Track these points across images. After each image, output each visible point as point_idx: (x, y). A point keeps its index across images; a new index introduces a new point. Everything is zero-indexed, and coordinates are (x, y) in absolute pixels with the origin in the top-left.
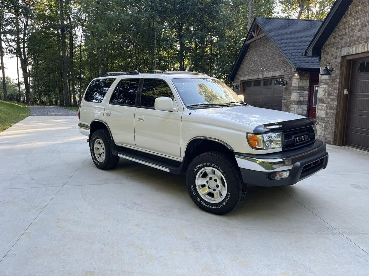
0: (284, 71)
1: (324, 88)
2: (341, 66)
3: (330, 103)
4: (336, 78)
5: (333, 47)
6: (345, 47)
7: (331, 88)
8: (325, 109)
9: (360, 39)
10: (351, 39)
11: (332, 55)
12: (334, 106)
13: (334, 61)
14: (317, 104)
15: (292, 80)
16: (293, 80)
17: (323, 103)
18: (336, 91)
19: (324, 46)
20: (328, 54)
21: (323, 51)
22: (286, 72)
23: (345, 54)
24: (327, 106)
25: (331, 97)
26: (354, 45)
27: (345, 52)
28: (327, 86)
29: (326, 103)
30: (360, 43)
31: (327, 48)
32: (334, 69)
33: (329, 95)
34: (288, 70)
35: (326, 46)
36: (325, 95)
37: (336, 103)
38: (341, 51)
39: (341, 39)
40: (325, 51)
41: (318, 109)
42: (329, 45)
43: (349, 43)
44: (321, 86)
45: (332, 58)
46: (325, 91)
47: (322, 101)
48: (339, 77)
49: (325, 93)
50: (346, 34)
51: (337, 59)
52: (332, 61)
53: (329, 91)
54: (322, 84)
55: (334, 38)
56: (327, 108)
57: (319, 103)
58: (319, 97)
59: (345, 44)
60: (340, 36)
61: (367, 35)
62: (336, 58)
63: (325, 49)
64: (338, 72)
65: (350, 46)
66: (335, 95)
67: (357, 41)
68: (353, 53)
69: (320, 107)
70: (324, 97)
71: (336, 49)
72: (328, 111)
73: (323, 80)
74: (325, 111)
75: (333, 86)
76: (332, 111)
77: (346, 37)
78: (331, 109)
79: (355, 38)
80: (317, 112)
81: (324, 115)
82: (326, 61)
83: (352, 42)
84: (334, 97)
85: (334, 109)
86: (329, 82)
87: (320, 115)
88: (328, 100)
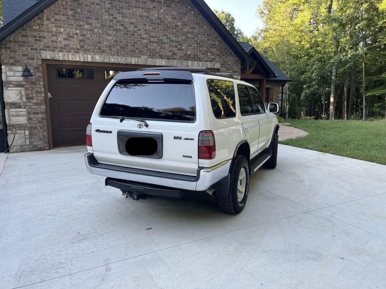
1: (19, 91)
3: (33, 107)
4: (38, 81)
5: (23, 46)
6: (45, 50)
7: (30, 92)
8: (26, 115)
9: (67, 48)
10: (55, 44)
11: (25, 55)
12: (42, 110)
13: (29, 61)
14: (6, 110)
17: (20, 107)
18: (41, 95)
19: (4, 41)
20: (15, 52)
21: (3, 46)
23: (48, 58)
24: (28, 111)
25: (34, 101)
26: (60, 51)
27: (47, 55)
28: (23, 89)
29: (25, 108)
30: (69, 52)
31: (12, 45)
32: (32, 71)
33: (28, 98)
35: (10, 42)
36: (21, 99)
37: (43, 107)
38: (40, 53)
39: (36, 40)
41: (9, 115)
42: (15, 42)
43: (52, 48)
44: (9, 88)
45: (25, 58)
46: (21, 94)
47: (16, 105)
48: (42, 80)
49: (21, 96)
50: (44, 38)
51: (35, 61)
53: (27, 95)
54: (11, 86)
55: (23, 36)
56: (29, 113)
57: (11, 108)
58: (9, 101)
59: (45, 47)
60: (35, 37)
61: (76, 46)
62: (33, 59)
63: (8, 45)
64: (39, 74)
65: (53, 51)
66: (39, 98)
67: (64, 48)
68: (60, 59)
69: (13, 114)
70: (20, 101)
71: (29, 49)
72: (32, 116)
73: (12, 81)
74: (25, 117)
75: (35, 90)
76: (40, 116)
77: (45, 40)
78: (38, 113)
79: (60, 45)
80: (9, 119)
81: (26, 121)
82: (13, 60)
83: (56, 48)
84: (40, 101)
85: (42, 113)
86: (25, 85)
87: (16, 122)
88: (28, 104)
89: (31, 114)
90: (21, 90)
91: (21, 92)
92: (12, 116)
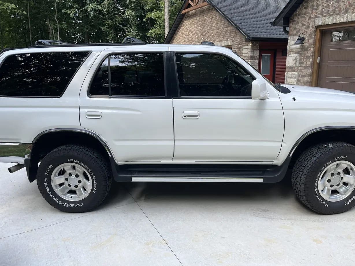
0: (231, 41)
1: (295, 57)
2: (315, 35)
3: (303, 71)
4: (309, 47)
5: (304, 17)
6: (319, 17)
7: (303, 57)
8: (297, 77)
9: (337, 10)
10: (327, 9)
11: (304, 25)
12: (308, 73)
13: (306, 30)
14: (286, 72)
15: (242, 50)
16: (244, 49)
17: (294, 71)
18: (310, 60)
19: (292, 16)
20: (298, 23)
21: (291, 20)
22: (234, 42)
23: (320, 24)
24: (298, 74)
25: (304, 65)
26: (331, 15)
27: (319, 22)
28: (298, 55)
29: (297, 72)
30: (338, 14)
31: (297, 18)
32: (306, 39)
33: (301, 63)
34: (237, 40)
35: (296, 15)
36: (295, 63)
37: (309, 71)
38: (314, 21)
39: (313, 9)
40: (294, 20)
41: (287, 77)
42: (299, 15)
43: (324, 14)
44: (290, 55)
45: (304, 27)
46: (296, 59)
47: (292, 69)
48: (312, 46)
49: (296, 62)
50: (320, 5)
51: (310, 29)
52: (303, 31)
53: (300, 60)
54: (292, 53)
55: (305, 8)
56: (299, 76)
57: (289, 71)
58: (289, 66)
59: (319, 14)
60: (313, 6)
61: (346, 6)
62: (309, 27)
63: (295, 18)
64: (311, 41)
65: (325, 16)
66: (308, 63)
67: (335, 11)
68: (329, 24)
69: (290, 76)
70: (295, 66)
71: (308, 19)
72: (300, 78)
73: (293, 49)
74: (296, 79)
75: (306, 55)
76: (305, 79)
77: (320, 8)
78: (304, 76)
79: (331, 9)
80: (287, 80)
81: (296, 82)
82: (296, 31)
83: (328, 12)
84: (308, 66)
85: (308, 76)
86: (300, 51)
87: (290, 83)
88: (299, 68)
89: (300, 77)
90: (296, 56)
91: (296, 58)
92: (289, 78)
